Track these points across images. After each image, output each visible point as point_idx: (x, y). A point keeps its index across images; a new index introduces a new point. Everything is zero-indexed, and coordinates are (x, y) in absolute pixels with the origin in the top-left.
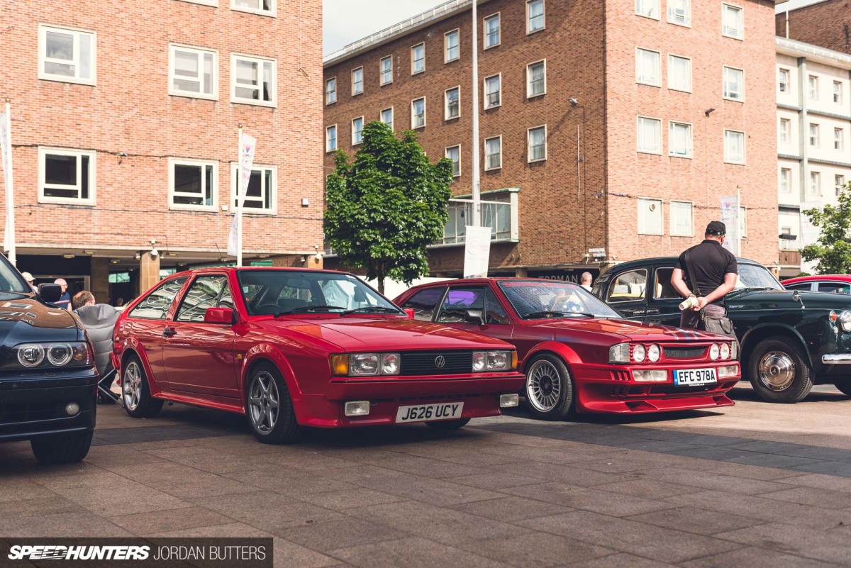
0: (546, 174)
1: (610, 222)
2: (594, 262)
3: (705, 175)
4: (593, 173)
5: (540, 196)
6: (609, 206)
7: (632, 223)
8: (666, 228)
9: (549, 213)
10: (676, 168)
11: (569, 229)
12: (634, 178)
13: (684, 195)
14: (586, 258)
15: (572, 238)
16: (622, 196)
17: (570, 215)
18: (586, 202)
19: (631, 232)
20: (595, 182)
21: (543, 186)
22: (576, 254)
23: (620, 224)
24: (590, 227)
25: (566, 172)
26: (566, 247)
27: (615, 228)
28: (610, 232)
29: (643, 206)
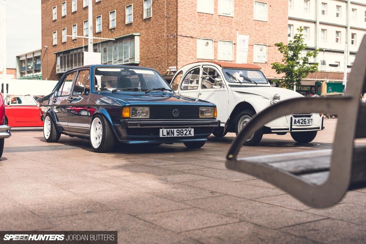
0: (151, 25)
1: (178, 51)
2: (171, 74)
3: (241, 26)
4: (171, 24)
5: (149, 38)
6: (178, 42)
7: (193, 52)
8: (215, 56)
9: (152, 46)
10: (223, 22)
11: (161, 56)
12: (195, 27)
13: (227, 37)
14: (168, 72)
15: (162, 61)
16: (187, 37)
17: (161, 48)
18: (168, 40)
19: (193, 57)
20: (172, 29)
21: (150, 32)
22: (164, 70)
23: (185, 52)
24: (170, 54)
25: (160, 24)
26: (159, 66)
27: (182, 55)
28: (178, 57)
29: (201, 43)
